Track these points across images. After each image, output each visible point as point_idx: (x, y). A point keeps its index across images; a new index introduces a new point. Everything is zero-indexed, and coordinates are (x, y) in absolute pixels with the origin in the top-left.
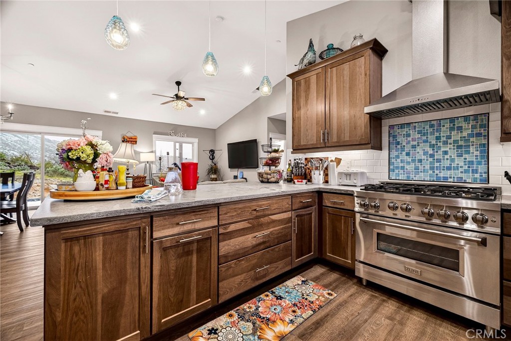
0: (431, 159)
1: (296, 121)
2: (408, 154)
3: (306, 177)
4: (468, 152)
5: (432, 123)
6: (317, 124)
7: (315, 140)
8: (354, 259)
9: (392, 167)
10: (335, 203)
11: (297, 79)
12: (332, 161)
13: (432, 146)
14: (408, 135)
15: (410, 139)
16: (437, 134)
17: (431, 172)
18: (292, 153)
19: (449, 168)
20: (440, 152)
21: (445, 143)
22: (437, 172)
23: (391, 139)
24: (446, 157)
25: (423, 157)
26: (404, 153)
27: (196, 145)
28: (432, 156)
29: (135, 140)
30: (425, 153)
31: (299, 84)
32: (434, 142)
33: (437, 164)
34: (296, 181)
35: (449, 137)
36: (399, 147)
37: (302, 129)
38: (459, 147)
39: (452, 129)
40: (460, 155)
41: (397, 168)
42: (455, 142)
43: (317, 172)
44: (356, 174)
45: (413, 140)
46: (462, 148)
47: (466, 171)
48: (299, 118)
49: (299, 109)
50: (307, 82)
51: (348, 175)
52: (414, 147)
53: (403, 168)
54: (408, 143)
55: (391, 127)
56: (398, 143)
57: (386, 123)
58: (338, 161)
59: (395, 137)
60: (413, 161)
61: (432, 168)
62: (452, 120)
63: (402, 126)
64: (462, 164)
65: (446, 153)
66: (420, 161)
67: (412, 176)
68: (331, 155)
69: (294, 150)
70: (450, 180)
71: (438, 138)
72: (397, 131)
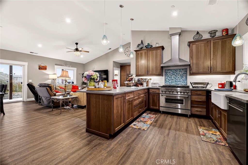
0: (175, 79)
1: (137, 66)
2: (170, 78)
3: (142, 84)
4: (183, 78)
5: (176, 70)
6: (145, 68)
7: (144, 73)
8: (159, 106)
9: (165, 81)
10: (153, 91)
11: (137, 52)
12: (149, 79)
13: (175, 76)
14: (170, 73)
15: (170, 74)
16: (176, 73)
17: (175, 82)
18: (136, 77)
19: (179, 81)
20: (177, 77)
21: (178, 75)
22: (177, 82)
23: (165, 73)
24: (179, 78)
25: (173, 79)
26: (169, 77)
27: (75, 71)
28: (175, 78)
29: (45, 68)
30: (174, 78)
31: (138, 54)
32: (176, 75)
33: (177, 81)
34: (139, 86)
35: (179, 74)
36: (167, 76)
37: (139, 69)
38: (181, 76)
39: (180, 72)
40: (181, 78)
41: (167, 81)
42: (181, 75)
43: (145, 83)
44: (157, 83)
45: (171, 74)
46: (182, 77)
47: (183, 82)
48: (138, 65)
49: (138, 62)
50: (141, 54)
51: (155, 84)
52: (171, 76)
53: (168, 81)
54: (170, 75)
55: (165, 70)
56: (167, 75)
57: (164, 69)
58: (151, 79)
59: (166, 73)
60: (171, 80)
61: (175, 81)
62: (180, 69)
63: (168, 70)
64: (182, 80)
65: (178, 78)
66: (173, 80)
67: (171, 84)
69: (136, 75)
70: (179, 84)
71: (177, 74)
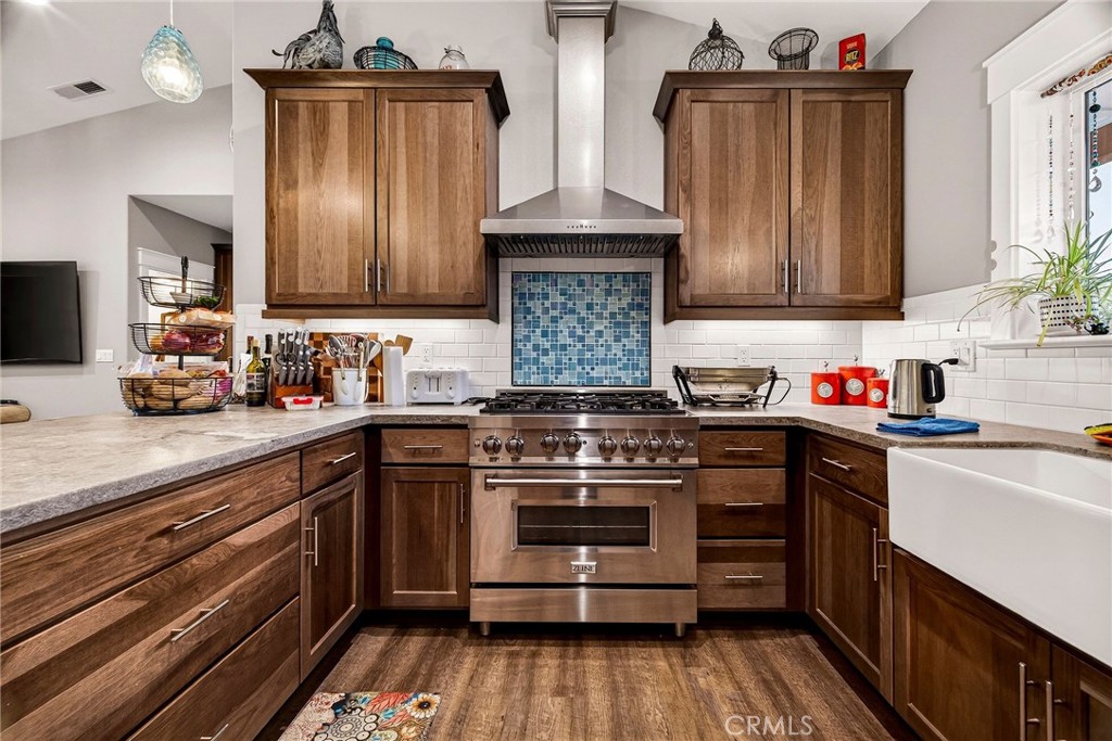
0: (579, 346)
1: (280, 220)
2: (545, 334)
3: (318, 386)
4: (627, 335)
5: (582, 277)
6: (350, 240)
7: (345, 283)
8: (466, 585)
9: (517, 360)
10: (415, 452)
11: (282, 93)
12: (389, 343)
13: (581, 321)
14: (546, 296)
15: (547, 304)
16: (588, 299)
17: (579, 369)
18: (265, 315)
19: (604, 362)
20: (592, 333)
21: (600, 316)
22: (588, 368)
23: (517, 301)
24: (601, 341)
25: (569, 341)
26: (538, 331)
28: (581, 339)
30: (572, 334)
31: (289, 110)
32: (583, 313)
33: (588, 355)
34: (288, 400)
35: (604, 306)
36: (529, 317)
37: (302, 248)
38: (618, 324)
39: (608, 293)
40: (617, 339)
41: (527, 361)
42: (613, 315)
43: (351, 373)
44: (451, 375)
45: (554, 306)
46: (620, 325)
47: (625, 367)
48: (292, 215)
49: (291, 184)
50: (320, 112)
51: (435, 379)
52: (554, 320)
53: (536, 361)
54: (546, 311)
55: (516, 276)
56: (528, 311)
57: (509, 266)
58: (406, 343)
59: (522, 296)
60: (554, 347)
61: (580, 362)
62: (609, 276)
63: (535, 276)
64: (620, 354)
65: (600, 334)
66: (564, 347)
67: (551, 377)
68: (386, 328)
69: (270, 306)
70: (606, 382)
71: (590, 307)
72: (527, 286)
